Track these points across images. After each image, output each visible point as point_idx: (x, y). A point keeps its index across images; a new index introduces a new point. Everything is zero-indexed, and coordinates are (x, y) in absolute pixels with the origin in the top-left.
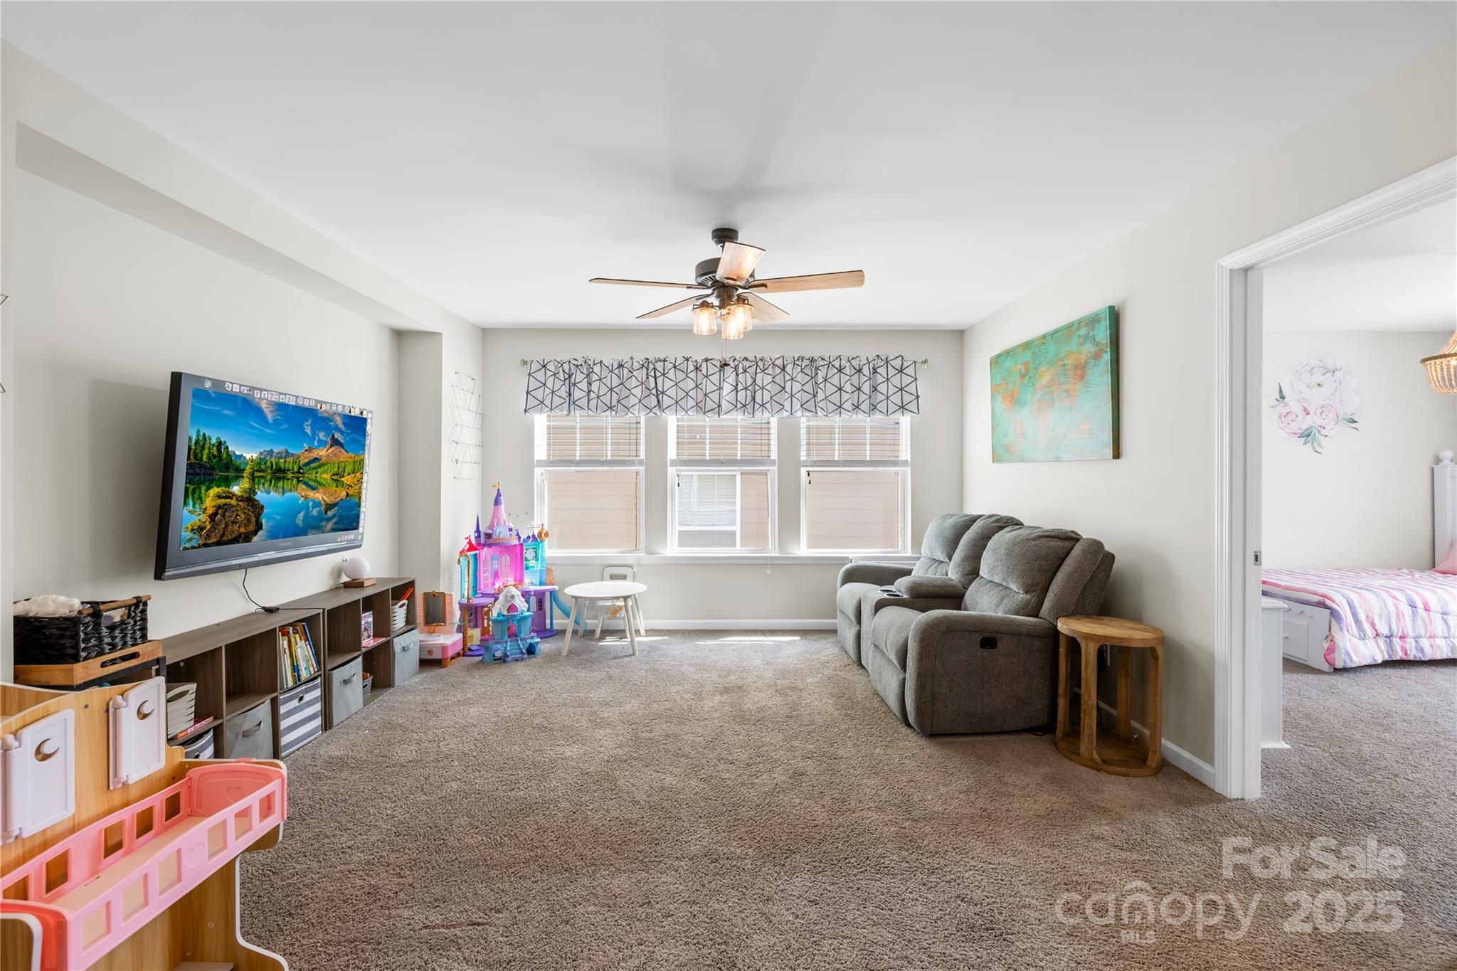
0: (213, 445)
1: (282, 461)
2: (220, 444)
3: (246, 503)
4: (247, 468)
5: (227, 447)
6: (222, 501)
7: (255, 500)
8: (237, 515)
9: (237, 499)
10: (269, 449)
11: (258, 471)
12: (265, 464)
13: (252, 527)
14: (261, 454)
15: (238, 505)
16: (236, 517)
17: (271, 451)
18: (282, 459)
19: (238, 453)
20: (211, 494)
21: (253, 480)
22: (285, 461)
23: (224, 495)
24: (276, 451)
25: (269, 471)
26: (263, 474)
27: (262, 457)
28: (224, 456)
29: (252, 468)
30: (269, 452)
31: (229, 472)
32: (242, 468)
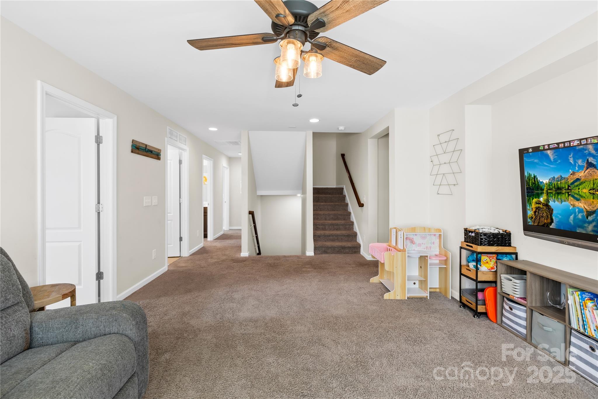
0: (532, 178)
1: (559, 182)
2: (535, 177)
3: (546, 207)
4: (545, 188)
5: (537, 178)
6: (537, 205)
7: (549, 206)
8: (543, 213)
9: (542, 205)
10: (552, 177)
11: (549, 189)
12: (552, 185)
13: (549, 221)
14: (550, 180)
15: (543, 208)
16: (543, 214)
17: (554, 177)
18: (559, 181)
19: (541, 181)
20: (534, 202)
21: (548, 195)
22: (561, 183)
23: (538, 202)
24: (556, 177)
25: (554, 189)
26: (551, 191)
27: (550, 181)
28: (536, 182)
29: (547, 188)
30: (553, 178)
31: (539, 191)
32: (543, 188)
